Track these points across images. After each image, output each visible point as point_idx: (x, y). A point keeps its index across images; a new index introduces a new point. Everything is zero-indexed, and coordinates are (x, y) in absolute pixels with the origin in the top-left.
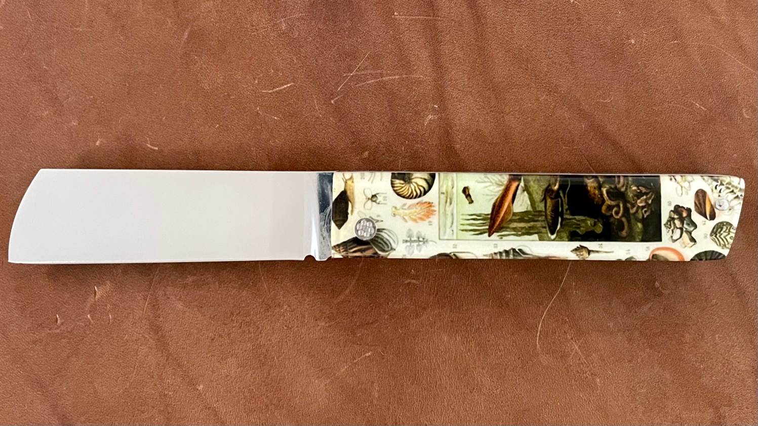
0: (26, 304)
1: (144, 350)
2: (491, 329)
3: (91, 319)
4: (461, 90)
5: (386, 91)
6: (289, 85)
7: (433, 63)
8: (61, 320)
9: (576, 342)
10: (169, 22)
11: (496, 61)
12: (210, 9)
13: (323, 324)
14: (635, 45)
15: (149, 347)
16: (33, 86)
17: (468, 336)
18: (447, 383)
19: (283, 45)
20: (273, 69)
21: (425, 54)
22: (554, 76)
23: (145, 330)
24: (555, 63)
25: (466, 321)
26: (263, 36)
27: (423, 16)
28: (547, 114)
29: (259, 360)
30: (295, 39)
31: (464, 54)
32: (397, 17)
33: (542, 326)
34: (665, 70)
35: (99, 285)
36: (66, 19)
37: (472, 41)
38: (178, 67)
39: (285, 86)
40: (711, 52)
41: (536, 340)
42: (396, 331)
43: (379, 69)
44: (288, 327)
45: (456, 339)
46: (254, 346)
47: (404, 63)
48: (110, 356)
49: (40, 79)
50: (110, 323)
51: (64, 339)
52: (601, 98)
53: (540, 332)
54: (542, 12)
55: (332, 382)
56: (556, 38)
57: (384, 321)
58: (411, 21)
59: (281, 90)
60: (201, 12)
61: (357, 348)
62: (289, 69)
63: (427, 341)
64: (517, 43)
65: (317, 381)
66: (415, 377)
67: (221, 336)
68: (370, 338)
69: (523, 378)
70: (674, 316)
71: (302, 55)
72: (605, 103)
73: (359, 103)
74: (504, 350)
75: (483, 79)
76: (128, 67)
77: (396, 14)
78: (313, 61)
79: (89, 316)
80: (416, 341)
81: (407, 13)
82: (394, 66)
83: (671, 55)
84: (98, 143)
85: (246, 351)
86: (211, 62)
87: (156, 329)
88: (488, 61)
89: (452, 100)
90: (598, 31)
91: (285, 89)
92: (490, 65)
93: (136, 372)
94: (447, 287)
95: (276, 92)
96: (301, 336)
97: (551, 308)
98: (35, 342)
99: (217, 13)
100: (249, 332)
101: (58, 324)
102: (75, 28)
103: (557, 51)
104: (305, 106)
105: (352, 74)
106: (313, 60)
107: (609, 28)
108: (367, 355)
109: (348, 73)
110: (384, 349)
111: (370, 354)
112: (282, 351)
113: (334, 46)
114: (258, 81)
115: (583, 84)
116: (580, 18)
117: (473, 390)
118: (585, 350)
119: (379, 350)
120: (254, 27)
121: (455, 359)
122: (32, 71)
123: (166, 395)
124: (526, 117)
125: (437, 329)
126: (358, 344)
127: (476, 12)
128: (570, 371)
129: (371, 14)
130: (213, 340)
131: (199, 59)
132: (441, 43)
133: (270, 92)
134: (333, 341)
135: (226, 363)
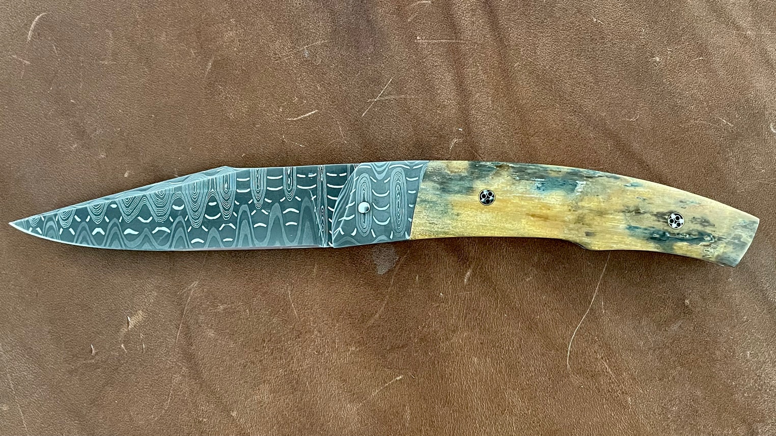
0: (61, 335)
1: (177, 378)
2: (521, 350)
3: (124, 349)
4: (485, 113)
5: (410, 116)
6: (313, 113)
7: (457, 86)
8: (95, 350)
9: (606, 361)
10: (192, 52)
11: (520, 82)
12: (232, 39)
13: (354, 349)
14: (660, 62)
15: (183, 375)
16: (61, 120)
17: (498, 357)
18: (478, 404)
19: (306, 72)
20: (297, 97)
21: (449, 77)
22: (578, 96)
23: (178, 358)
24: (579, 83)
25: (496, 343)
26: (287, 64)
27: (446, 39)
28: (572, 135)
29: (292, 386)
30: (318, 66)
31: (488, 77)
32: (419, 41)
33: (571, 347)
34: (690, 87)
35: (131, 315)
36: (91, 53)
37: (495, 63)
38: (203, 97)
39: (310, 114)
40: (737, 68)
41: (566, 360)
42: (426, 354)
43: (403, 94)
44: (319, 353)
45: (486, 361)
46: (286, 371)
47: (428, 88)
48: (145, 384)
49: (67, 112)
50: (144, 352)
51: (99, 368)
52: (627, 116)
53: (570, 352)
54: (565, 32)
55: (364, 405)
56: (579, 58)
57: (414, 344)
58: (434, 44)
59: (305, 118)
60: (224, 42)
61: (388, 372)
62: (313, 96)
63: (458, 363)
64: (540, 64)
65: (349, 405)
66: (446, 399)
67: (253, 363)
68: (401, 362)
69: (554, 398)
70: (705, 334)
71: (326, 81)
72: (630, 122)
73: (383, 128)
74: (535, 371)
75: (507, 101)
76: (154, 99)
77: (418, 38)
78: (336, 88)
79: (122, 346)
80: (447, 364)
81: (429, 37)
82: (418, 91)
83: (696, 71)
84: (126, 175)
85: (277, 377)
86: (236, 91)
87: (189, 356)
88: (512, 83)
89: (476, 123)
90: (622, 50)
91: (309, 116)
92: (514, 87)
93: (171, 399)
94: (476, 310)
95: (301, 119)
96: (332, 361)
97: (581, 328)
98: (71, 372)
99: (240, 42)
100: (281, 358)
101: (92, 354)
102: (100, 62)
103: (580, 71)
104: (330, 133)
105: (376, 100)
106: (336, 86)
107: (633, 46)
108: (398, 378)
109: (372, 98)
110: (415, 372)
111: (401, 377)
112: (314, 376)
113: (358, 72)
114: (282, 110)
115: (608, 103)
116: (603, 37)
117: (504, 411)
118: (616, 369)
119: (410, 374)
120: (277, 56)
121: (486, 381)
122: (59, 105)
123: (201, 422)
124: (551, 138)
125: (467, 352)
126: (388, 368)
127: (498, 34)
128: (601, 390)
129: (394, 39)
130: (245, 366)
131: (224, 89)
132: (464, 66)
133: (295, 119)
134: (364, 365)
135: (259, 389)
